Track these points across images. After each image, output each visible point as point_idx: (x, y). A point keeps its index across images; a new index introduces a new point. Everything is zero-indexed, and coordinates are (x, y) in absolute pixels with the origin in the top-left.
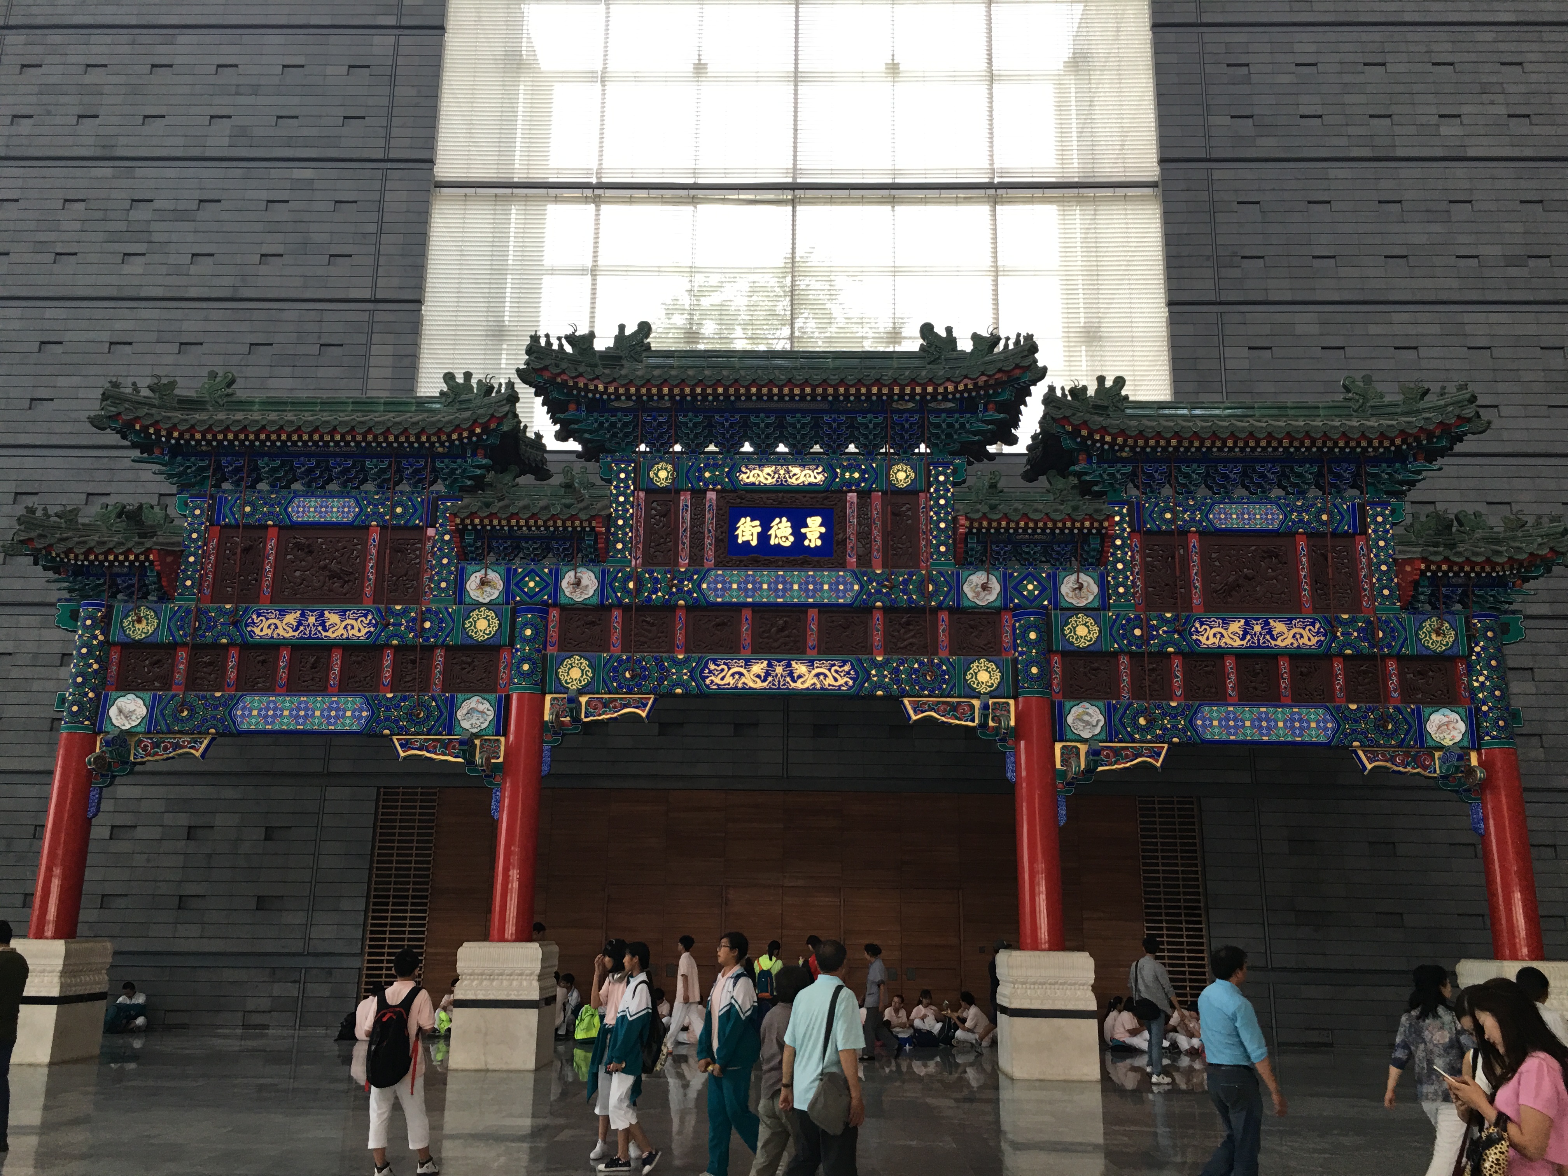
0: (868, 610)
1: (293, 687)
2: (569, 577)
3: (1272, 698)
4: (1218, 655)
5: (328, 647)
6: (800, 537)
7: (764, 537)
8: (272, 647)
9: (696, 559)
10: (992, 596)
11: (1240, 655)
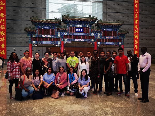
0: (85, 36)
1: (46, 41)
2: (65, 33)
3: (110, 42)
4: (107, 39)
5: (48, 38)
6: (81, 30)
7: (78, 30)
8: (44, 38)
9: (74, 32)
10: (93, 35)
11: (108, 39)
